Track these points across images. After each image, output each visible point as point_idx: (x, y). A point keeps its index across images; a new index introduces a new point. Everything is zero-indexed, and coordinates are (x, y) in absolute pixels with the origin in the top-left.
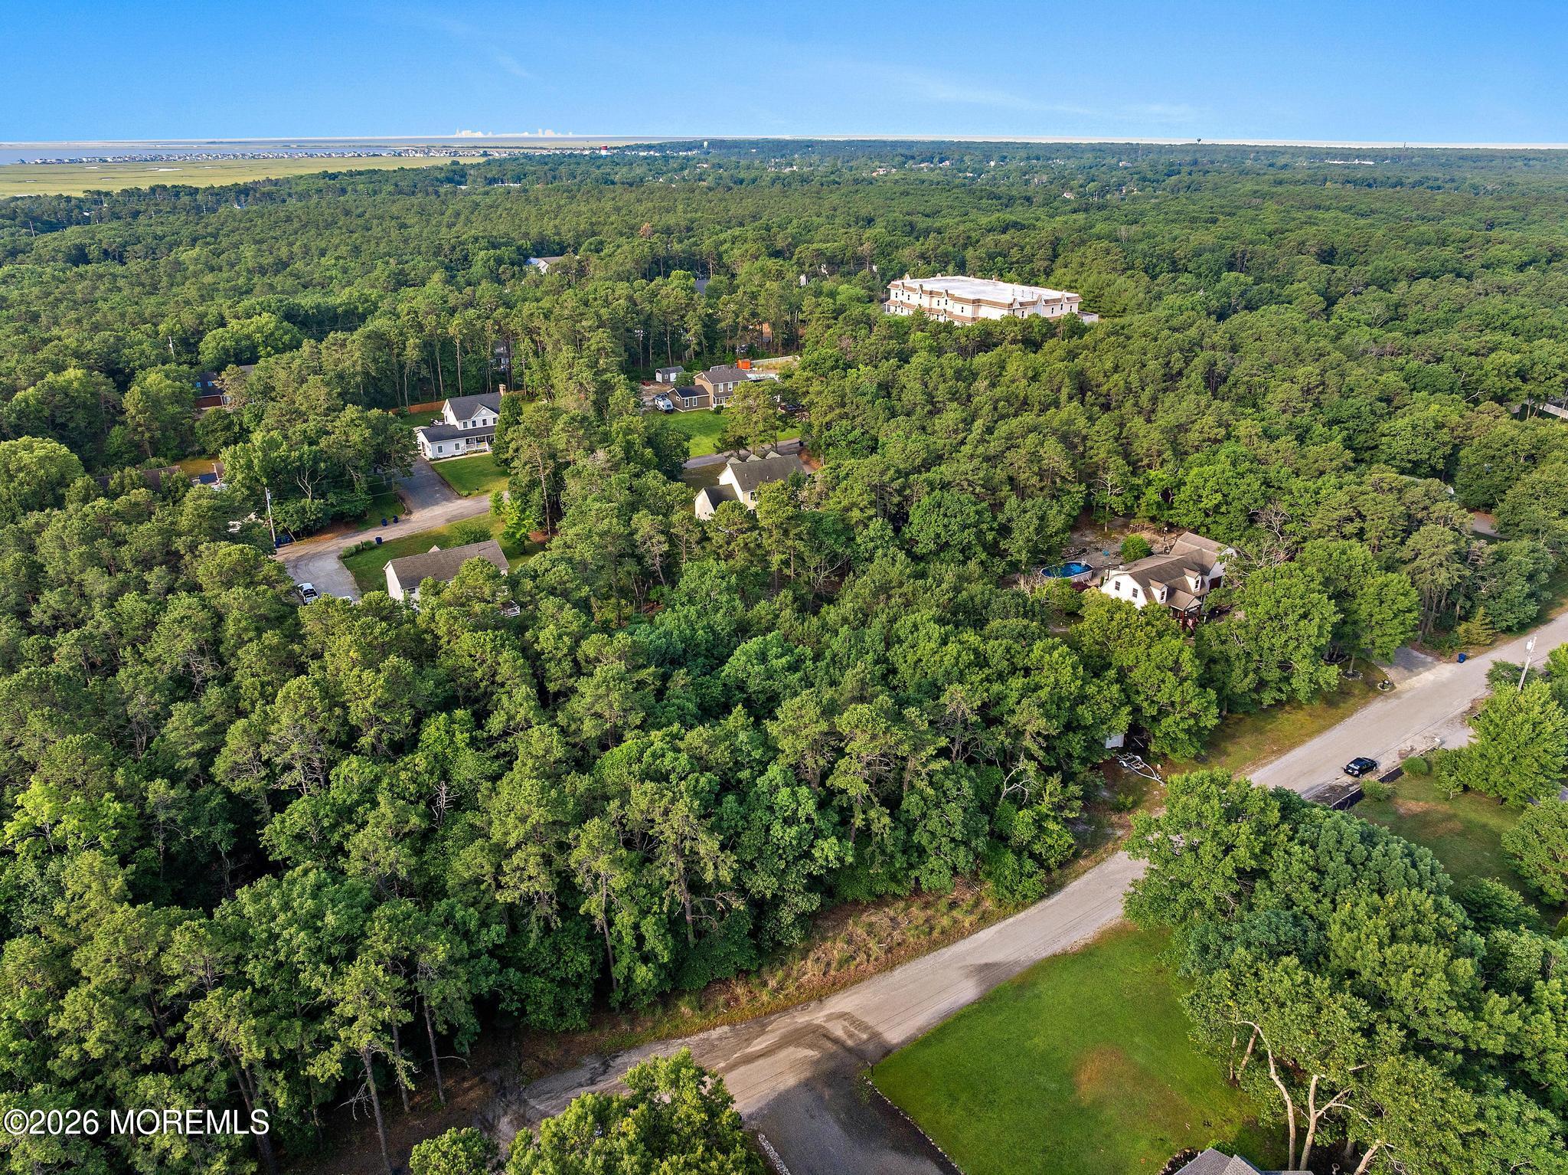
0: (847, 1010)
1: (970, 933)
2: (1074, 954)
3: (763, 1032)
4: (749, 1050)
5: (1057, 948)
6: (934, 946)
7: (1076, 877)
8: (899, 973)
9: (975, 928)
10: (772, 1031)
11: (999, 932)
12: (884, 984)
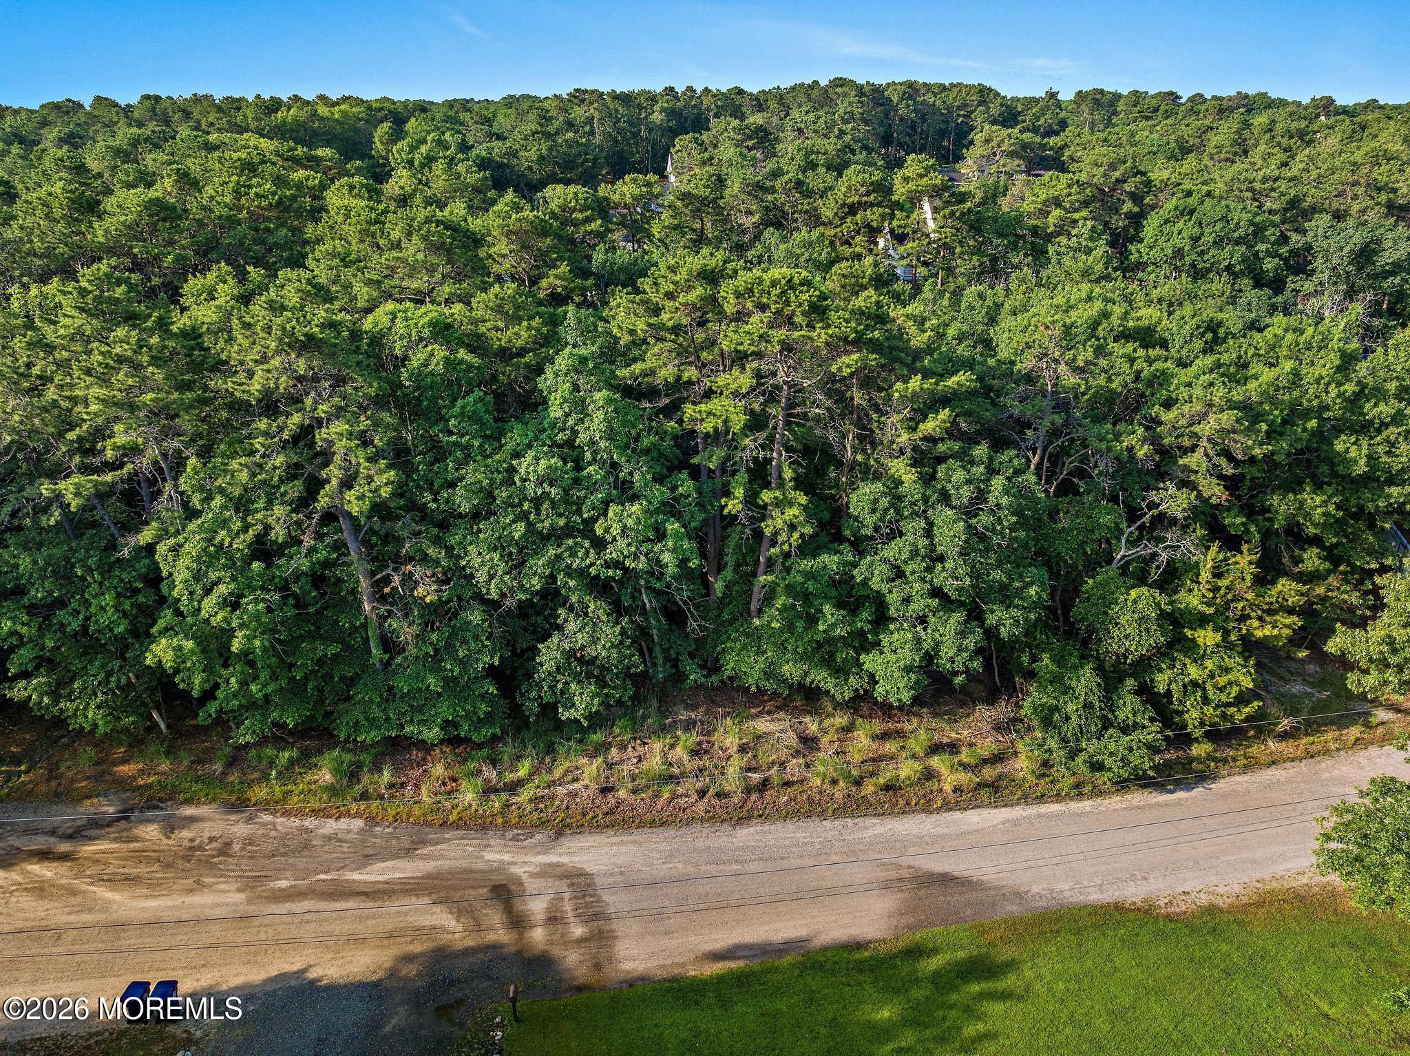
0: (591, 868)
1: (947, 807)
2: (1169, 918)
3: (408, 853)
4: (356, 876)
5: (1133, 893)
6: (854, 807)
7: (1246, 769)
8: (747, 835)
9: (963, 799)
10: (424, 858)
11: (1015, 823)
12: (700, 844)
